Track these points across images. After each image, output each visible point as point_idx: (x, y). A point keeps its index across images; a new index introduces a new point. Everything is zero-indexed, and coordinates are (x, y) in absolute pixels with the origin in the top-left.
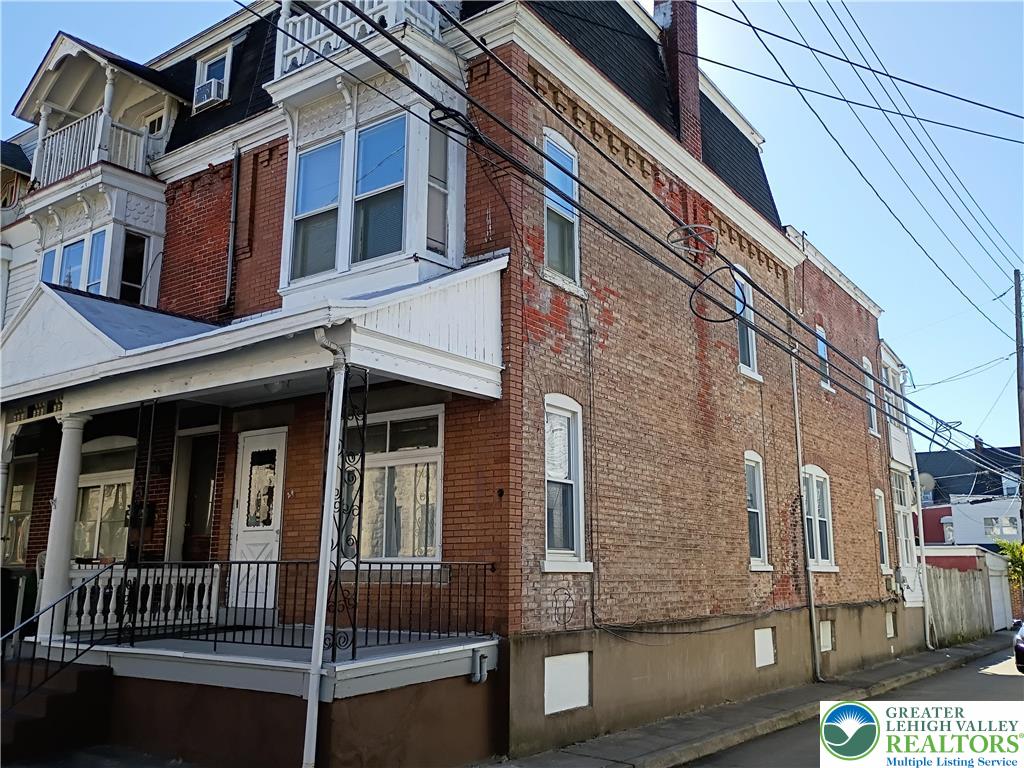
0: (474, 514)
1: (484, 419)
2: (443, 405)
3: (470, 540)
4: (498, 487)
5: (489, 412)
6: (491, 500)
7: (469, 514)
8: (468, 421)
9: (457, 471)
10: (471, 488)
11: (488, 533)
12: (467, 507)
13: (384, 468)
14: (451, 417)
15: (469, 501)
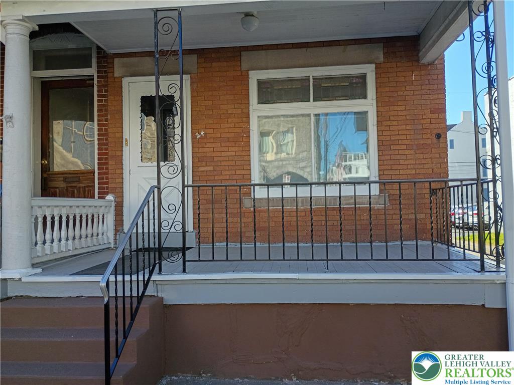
0: (412, 152)
1: (418, 78)
2: (373, 66)
3: (409, 172)
4: (436, 131)
5: (423, 72)
6: (429, 141)
7: (407, 152)
8: (403, 79)
9: (392, 118)
10: (407, 132)
11: (426, 166)
12: (405, 147)
13: (309, 115)
14: (383, 75)
15: (406, 142)
